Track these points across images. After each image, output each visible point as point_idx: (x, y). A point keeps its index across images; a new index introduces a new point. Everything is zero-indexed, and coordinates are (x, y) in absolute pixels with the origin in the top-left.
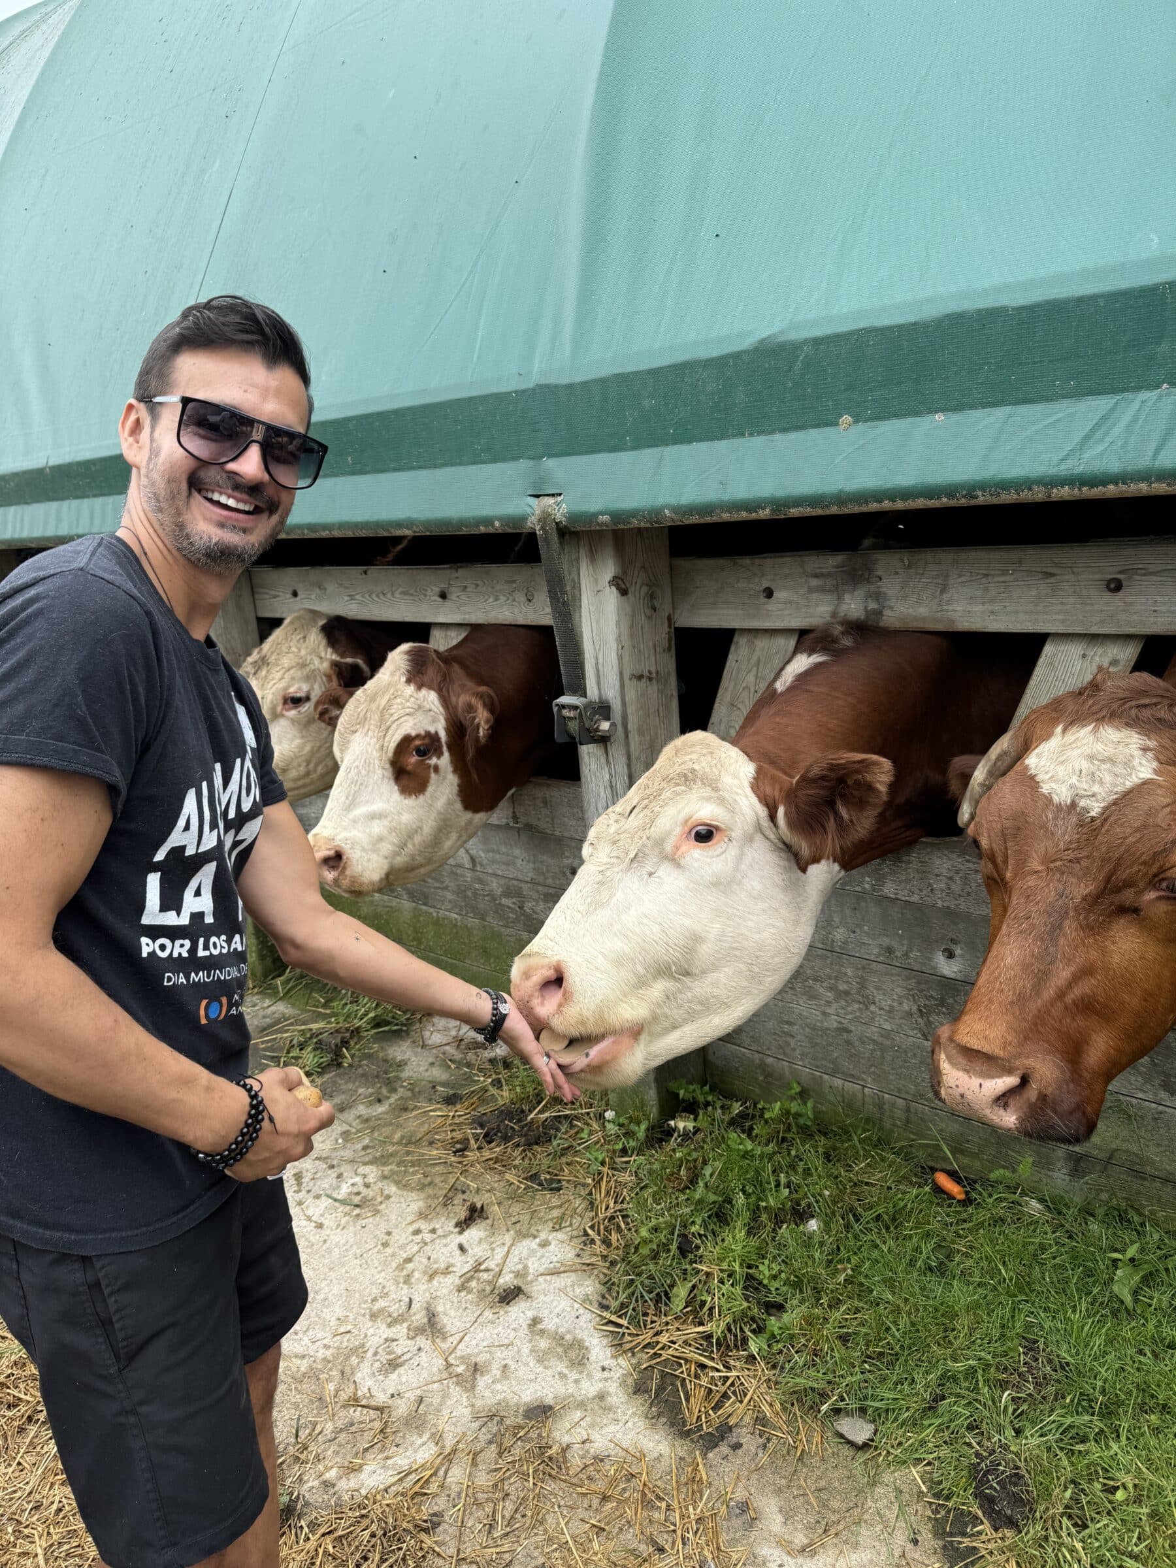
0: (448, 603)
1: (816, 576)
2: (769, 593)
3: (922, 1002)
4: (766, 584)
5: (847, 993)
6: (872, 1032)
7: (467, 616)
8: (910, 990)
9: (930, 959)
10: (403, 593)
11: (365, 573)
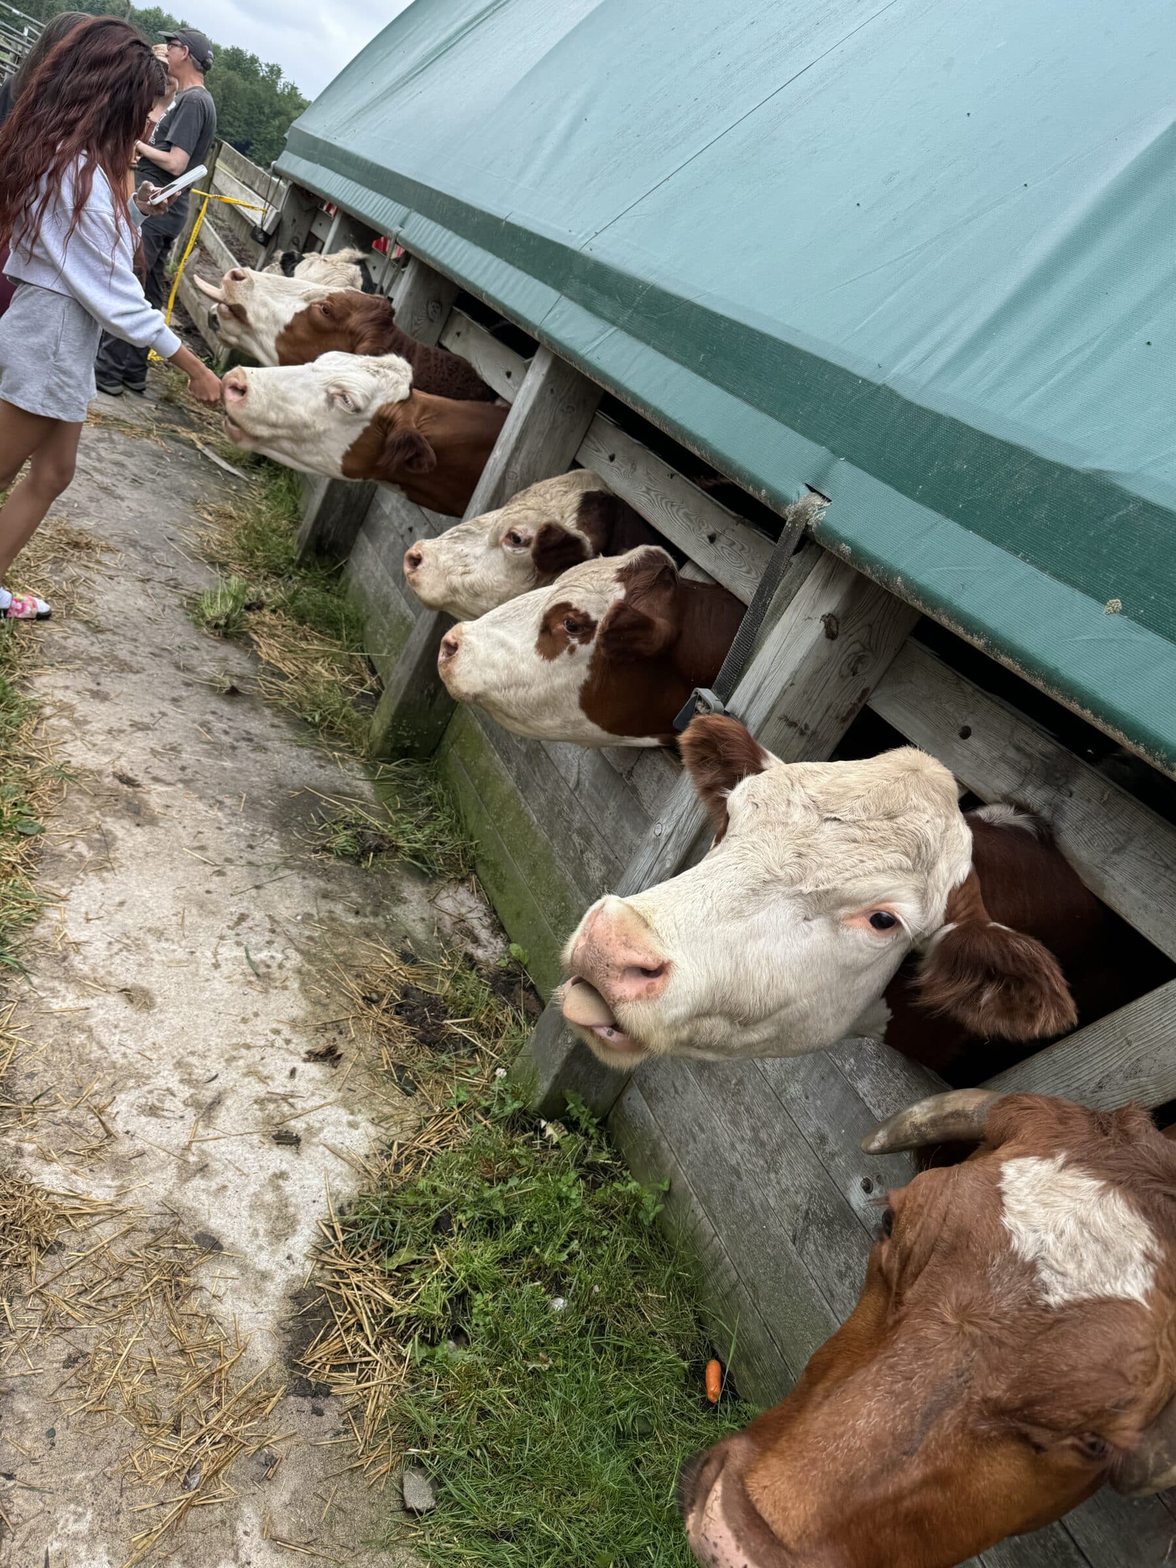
0: (711, 548)
1: (1018, 749)
2: (965, 733)
3: (814, 1207)
4: (969, 723)
5: (763, 1144)
6: (756, 1195)
7: (717, 570)
8: (813, 1188)
9: (849, 1177)
10: (686, 515)
11: (672, 476)
